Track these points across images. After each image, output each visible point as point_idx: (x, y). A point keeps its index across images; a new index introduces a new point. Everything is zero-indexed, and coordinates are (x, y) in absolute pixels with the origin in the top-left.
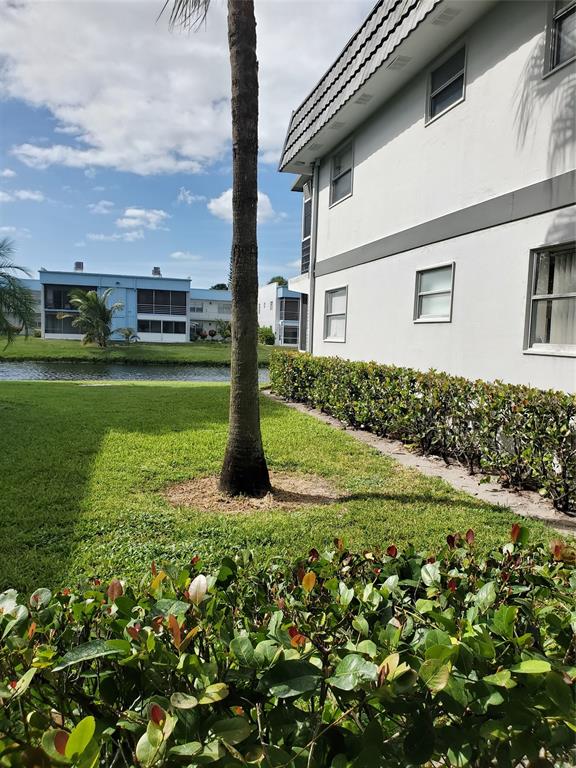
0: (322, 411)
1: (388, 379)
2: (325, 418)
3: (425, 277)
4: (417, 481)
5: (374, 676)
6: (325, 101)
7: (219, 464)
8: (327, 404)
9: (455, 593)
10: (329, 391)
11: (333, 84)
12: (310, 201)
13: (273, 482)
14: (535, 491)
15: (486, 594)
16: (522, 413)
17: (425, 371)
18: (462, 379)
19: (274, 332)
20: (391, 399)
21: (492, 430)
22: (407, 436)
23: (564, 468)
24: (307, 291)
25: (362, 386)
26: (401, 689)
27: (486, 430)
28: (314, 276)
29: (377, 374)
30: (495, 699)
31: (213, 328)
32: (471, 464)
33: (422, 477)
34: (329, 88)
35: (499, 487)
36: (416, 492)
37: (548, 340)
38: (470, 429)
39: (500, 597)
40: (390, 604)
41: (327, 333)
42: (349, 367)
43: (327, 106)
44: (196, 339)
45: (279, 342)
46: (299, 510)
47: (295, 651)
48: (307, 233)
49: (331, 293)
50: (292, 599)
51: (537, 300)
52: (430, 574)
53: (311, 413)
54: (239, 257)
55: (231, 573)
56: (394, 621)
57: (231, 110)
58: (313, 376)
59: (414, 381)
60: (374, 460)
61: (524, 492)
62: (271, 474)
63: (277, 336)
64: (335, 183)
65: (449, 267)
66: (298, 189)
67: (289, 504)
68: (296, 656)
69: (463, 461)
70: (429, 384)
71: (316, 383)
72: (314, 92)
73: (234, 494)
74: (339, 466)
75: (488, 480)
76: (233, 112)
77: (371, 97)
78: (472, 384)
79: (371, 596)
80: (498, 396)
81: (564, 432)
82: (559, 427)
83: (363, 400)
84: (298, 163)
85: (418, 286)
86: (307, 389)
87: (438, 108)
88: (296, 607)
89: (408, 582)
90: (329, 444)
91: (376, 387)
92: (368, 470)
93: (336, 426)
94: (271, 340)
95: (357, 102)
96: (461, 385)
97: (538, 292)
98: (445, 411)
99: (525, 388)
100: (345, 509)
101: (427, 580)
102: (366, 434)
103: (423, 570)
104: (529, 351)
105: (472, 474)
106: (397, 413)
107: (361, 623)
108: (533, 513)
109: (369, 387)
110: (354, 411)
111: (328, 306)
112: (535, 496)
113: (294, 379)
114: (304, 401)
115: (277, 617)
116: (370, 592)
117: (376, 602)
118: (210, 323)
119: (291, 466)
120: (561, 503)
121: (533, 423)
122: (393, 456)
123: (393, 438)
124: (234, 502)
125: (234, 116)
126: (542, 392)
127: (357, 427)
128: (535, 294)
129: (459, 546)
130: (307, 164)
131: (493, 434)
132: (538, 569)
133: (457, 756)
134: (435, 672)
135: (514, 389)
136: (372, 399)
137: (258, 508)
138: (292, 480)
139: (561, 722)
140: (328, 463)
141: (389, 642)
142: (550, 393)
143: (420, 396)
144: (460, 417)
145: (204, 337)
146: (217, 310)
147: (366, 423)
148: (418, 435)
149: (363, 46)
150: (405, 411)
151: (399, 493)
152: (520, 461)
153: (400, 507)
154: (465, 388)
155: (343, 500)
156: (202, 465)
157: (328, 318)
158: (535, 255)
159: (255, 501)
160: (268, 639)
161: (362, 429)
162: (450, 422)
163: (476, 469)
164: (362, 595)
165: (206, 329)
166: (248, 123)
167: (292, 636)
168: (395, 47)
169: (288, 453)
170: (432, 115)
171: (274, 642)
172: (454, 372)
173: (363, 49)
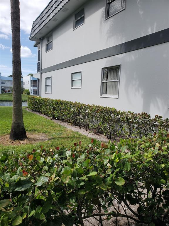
0: (45, 114)
1: (64, 104)
2: (45, 117)
3: (74, 75)
4: (72, 133)
5: (47, 181)
6: (43, 19)
7: (10, 131)
8: (46, 112)
9: (74, 158)
10: (47, 108)
11: (46, 14)
12: (40, 50)
13: (28, 136)
14: (103, 134)
15: (83, 157)
16: (99, 113)
17: (74, 102)
18: (84, 104)
19: (29, 91)
20: (65, 110)
21: (92, 118)
22: (69, 121)
23: (110, 128)
24: (39, 78)
25: (56, 106)
26: (56, 184)
27: (90, 118)
28: (41, 73)
29: (61, 103)
30: (82, 184)
31: (9, 89)
32: (87, 128)
33: (73, 132)
34: (44, 15)
35: (93, 133)
36: (71, 136)
37: (106, 94)
38: (86, 118)
39: (86, 157)
40: (55, 162)
41: (46, 91)
42: (52, 101)
43: (44, 21)
44: (3, 92)
45: (31, 94)
46: (36, 143)
47: (24, 177)
48: (39, 60)
49: (47, 79)
50: (25, 163)
51: (104, 82)
52: (68, 153)
53: (41, 115)
54: (15, 64)
55: (6, 158)
56: (55, 166)
57: (11, 16)
58: (41, 104)
59: (71, 105)
60: (60, 128)
61: (100, 135)
62: (27, 133)
63: (30, 92)
64: (47, 45)
65: (80, 72)
66: (35, 46)
67: (33, 142)
68: (25, 178)
69: (84, 127)
70: (75, 105)
71: (42, 106)
72: (40, 16)
73: (15, 140)
74: (49, 130)
75: (91, 132)
76: (11, 17)
77: (57, 19)
78: (86, 106)
79: (49, 160)
80: (93, 109)
81: (110, 118)
82: (108, 117)
83: (57, 111)
84: (35, 38)
85: (72, 77)
86: (40, 108)
87: (77, 25)
88: (26, 165)
89: (62, 156)
90: (46, 124)
91: (61, 107)
92: (58, 131)
93: (49, 119)
94: (28, 93)
95: (53, 21)
96: (84, 106)
97: (104, 80)
98: (79, 113)
99: (100, 106)
100: (50, 142)
101: (67, 155)
102: (58, 121)
103: (66, 153)
104: (101, 96)
105: (87, 130)
106: (67, 114)
107: (46, 168)
108: (102, 140)
109: (59, 107)
110: (54, 114)
111: (46, 83)
112: (102, 135)
113: (35, 105)
114: (39, 112)
115: (20, 168)
116: (49, 159)
117: (51, 161)
118: (8, 87)
119: (34, 131)
120: (109, 137)
121: (102, 116)
122: (65, 127)
123: (66, 122)
124: (15, 142)
125: (12, 19)
126: (105, 107)
127: (55, 119)
128: (103, 81)
129: (77, 146)
130: (39, 39)
131: (92, 119)
132: (97, 150)
133: (72, 200)
134: (66, 178)
135: (97, 107)
136: (59, 110)
137: (23, 143)
138: (34, 135)
139: (100, 187)
140: (45, 129)
141: (53, 172)
142: (106, 108)
143: (73, 109)
144: (83, 115)
145: (6, 92)
146: (10, 83)
147: (58, 117)
148: (73, 121)
149: (55, 3)
150: (69, 114)
151: (66, 137)
152: (99, 126)
153: (66, 140)
154: (85, 107)
155: (50, 139)
156: (4, 131)
157: (46, 86)
158: (103, 70)
159: (21, 142)
160: (16, 175)
161: (57, 119)
162: (81, 116)
163: (88, 129)
164: (47, 160)
165: (7, 90)
166: (17, 22)
167: (23, 173)
168: (64, 5)
169: (33, 127)
170: (75, 27)
171: (18, 175)
172: (82, 103)
173: (55, 4)
